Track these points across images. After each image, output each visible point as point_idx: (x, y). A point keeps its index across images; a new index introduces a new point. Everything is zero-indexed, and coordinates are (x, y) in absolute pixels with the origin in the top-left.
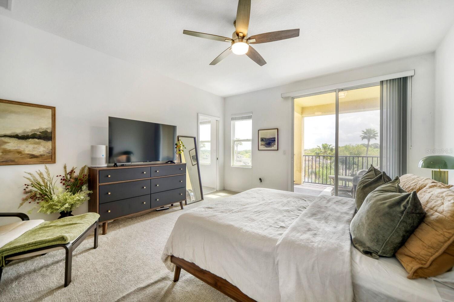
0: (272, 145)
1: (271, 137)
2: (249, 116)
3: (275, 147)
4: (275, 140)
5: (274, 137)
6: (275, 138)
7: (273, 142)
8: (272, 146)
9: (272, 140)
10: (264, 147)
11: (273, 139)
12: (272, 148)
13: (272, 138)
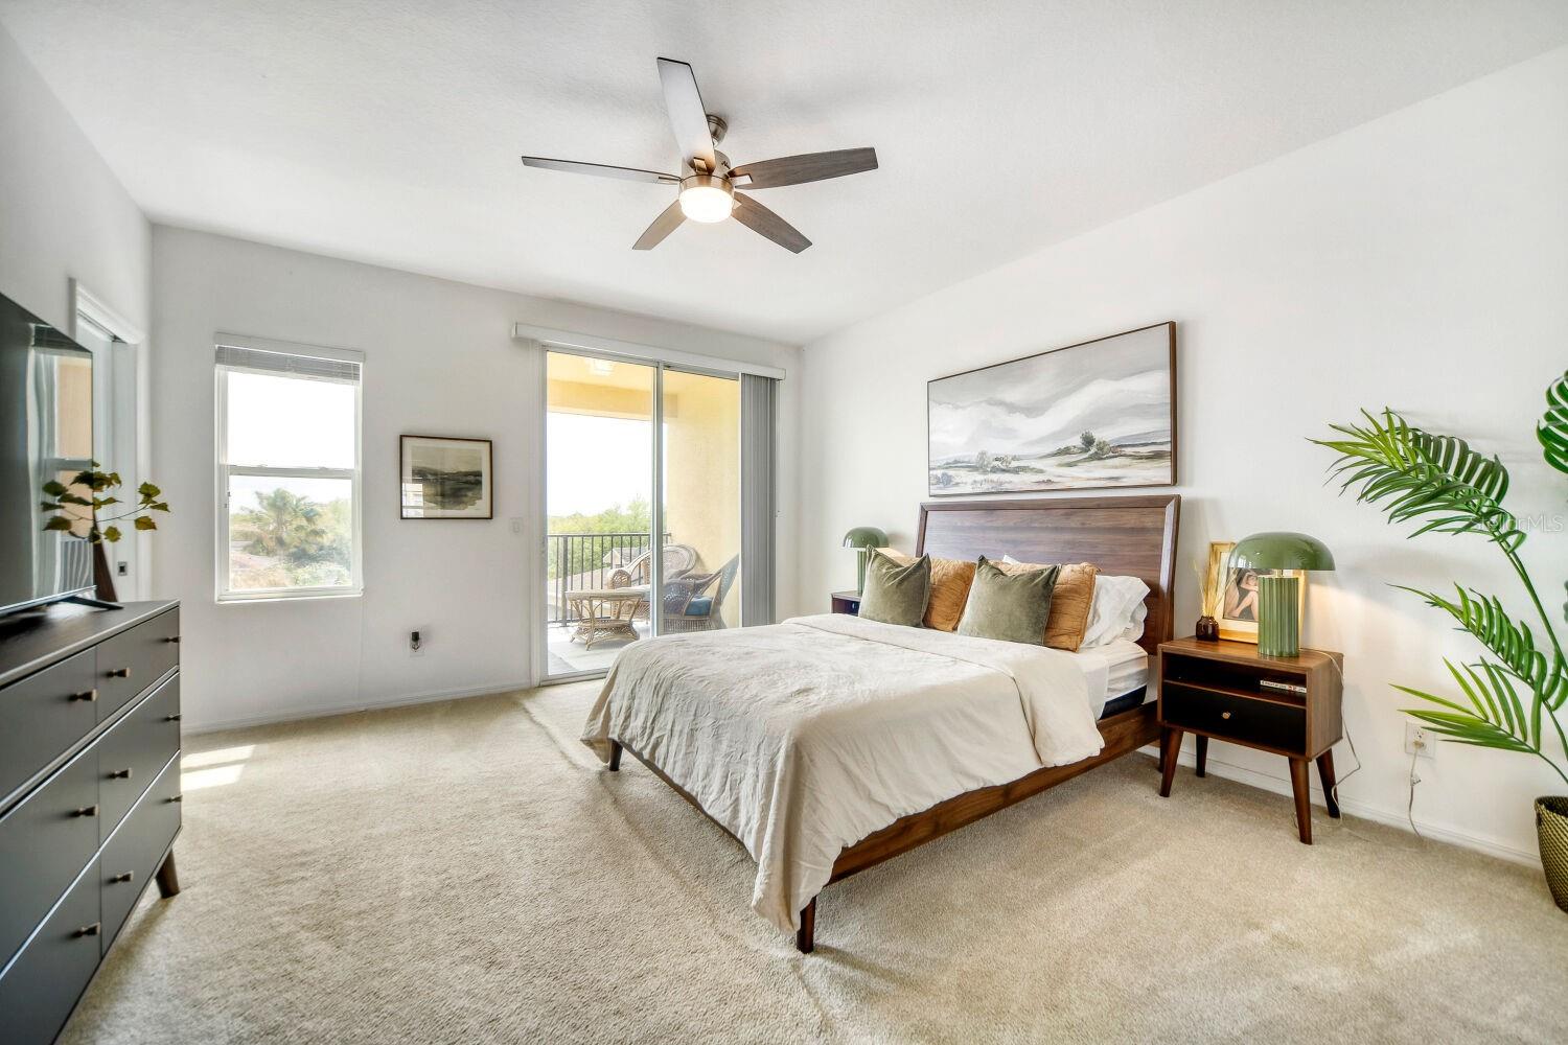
0: (465, 499)
1: (464, 468)
2: (347, 366)
3: (481, 507)
4: (479, 483)
5: (475, 469)
6: (479, 474)
7: (469, 489)
8: (466, 503)
9: (466, 482)
10: (433, 505)
11: (471, 478)
12: (469, 511)
13: (467, 474)
